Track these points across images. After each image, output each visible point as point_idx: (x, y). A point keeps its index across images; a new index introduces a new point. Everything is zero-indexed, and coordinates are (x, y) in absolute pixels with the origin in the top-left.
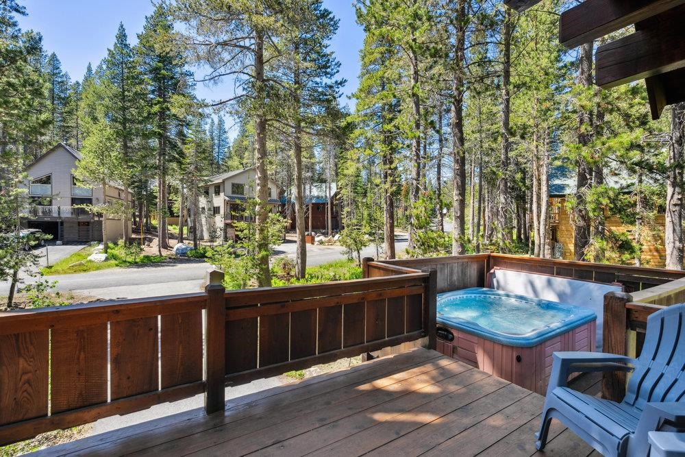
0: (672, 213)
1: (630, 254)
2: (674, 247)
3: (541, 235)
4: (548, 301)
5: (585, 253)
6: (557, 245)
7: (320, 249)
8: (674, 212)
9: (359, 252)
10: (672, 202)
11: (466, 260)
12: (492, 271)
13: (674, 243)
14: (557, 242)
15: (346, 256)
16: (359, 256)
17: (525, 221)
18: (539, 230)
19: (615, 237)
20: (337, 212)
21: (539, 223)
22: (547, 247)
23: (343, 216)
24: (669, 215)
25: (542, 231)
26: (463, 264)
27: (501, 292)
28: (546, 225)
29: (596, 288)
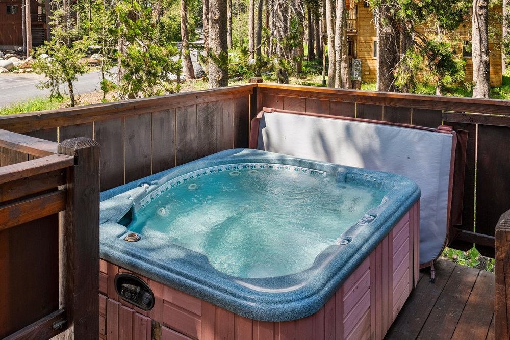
0: (479, 17)
1: (451, 75)
2: (481, 61)
3: (337, 49)
4: (347, 168)
5: (395, 75)
6: (356, 62)
7: (7, 81)
8: (480, 15)
9: (71, 84)
10: (479, 4)
11: (213, 99)
12: (259, 116)
13: (481, 56)
14: (355, 58)
15: (47, 92)
16: (71, 91)
17: (318, 31)
18: (333, 41)
19: (432, 50)
20: (44, 17)
21: (334, 32)
22: (343, 65)
23: (52, 23)
24: (476, 19)
25: (337, 42)
26: (207, 107)
27: (272, 156)
28: (342, 35)
29: (416, 138)
